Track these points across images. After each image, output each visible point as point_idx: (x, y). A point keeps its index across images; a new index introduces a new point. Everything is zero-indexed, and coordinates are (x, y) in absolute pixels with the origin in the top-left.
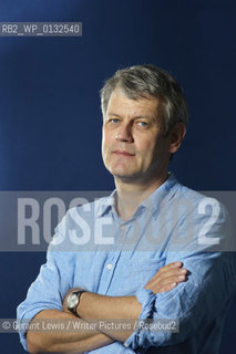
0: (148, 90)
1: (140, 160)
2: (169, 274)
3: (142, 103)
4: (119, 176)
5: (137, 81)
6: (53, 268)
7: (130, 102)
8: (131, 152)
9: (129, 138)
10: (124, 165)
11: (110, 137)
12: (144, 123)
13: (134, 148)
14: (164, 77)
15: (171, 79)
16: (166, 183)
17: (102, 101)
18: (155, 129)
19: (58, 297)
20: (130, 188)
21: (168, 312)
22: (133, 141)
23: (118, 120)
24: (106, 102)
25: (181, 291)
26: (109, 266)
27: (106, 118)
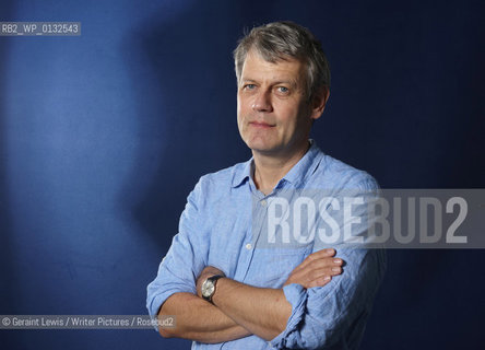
0: (289, 51)
1: (281, 131)
2: (321, 264)
3: (281, 66)
4: (258, 151)
5: (276, 40)
6: (186, 244)
7: (268, 65)
8: (271, 123)
9: (268, 107)
10: (263, 138)
11: (246, 104)
12: (284, 89)
13: (275, 117)
14: (305, 35)
15: (311, 37)
16: (309, 153)
17: (236, 63)
18: (297, 96)
19: (191, 277)
20: (270, 161)
21: (322, 314)
22: (272, 110)
23: (253, 85)
24: (240, 64)
25: (337, 287)
26: (248, 246)
27: (240, 84)
